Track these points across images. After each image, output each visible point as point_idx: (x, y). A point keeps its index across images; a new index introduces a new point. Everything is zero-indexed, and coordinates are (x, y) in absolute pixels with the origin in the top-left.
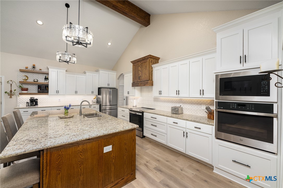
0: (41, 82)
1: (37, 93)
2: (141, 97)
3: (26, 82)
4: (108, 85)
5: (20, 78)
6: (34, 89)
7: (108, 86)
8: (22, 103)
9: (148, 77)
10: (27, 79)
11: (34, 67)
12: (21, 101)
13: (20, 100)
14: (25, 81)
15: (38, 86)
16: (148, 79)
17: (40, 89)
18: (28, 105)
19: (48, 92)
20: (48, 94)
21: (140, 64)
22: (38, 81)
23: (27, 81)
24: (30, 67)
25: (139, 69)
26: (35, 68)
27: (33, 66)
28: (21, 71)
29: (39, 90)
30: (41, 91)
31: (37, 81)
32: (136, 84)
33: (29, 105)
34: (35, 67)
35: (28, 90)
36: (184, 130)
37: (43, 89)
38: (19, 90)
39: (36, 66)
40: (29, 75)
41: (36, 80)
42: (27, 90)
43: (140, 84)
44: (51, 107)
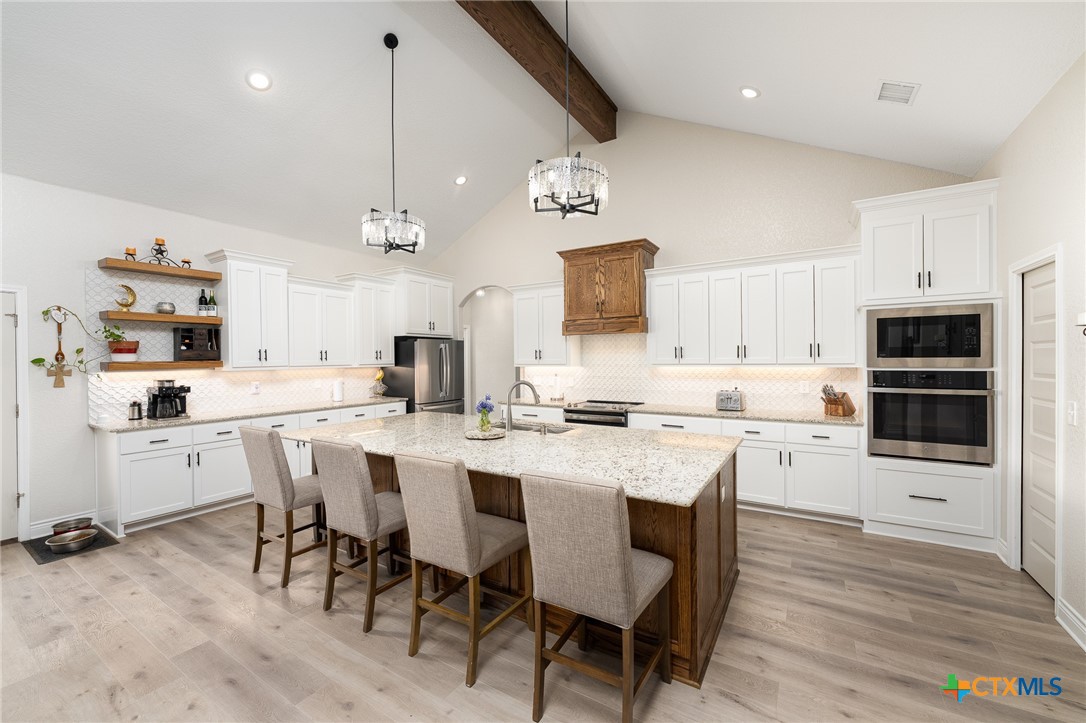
1: (172, 360)
2: (582, 368)
3: (128, 313)
4: (432, 326)
5: (98, 298)
6: (158, 345)
8: (111, 405)
9: (637, 307)
10: (132, 304)
11: (161, 252)
12: (106, 397)
13: (99, 393)
14: (125, 310)
16: (638, 313)
17: (185, 345)
18: (136, 417)
21: (602, 262)
22: (177, 313)
23: (133, 310)
25: (597, 280)
26: (165, 254)
27: (157, 247)
29: (183, 348)
30: (190, 354)
31: (173, 312)
32: (580, 325)
33: (145, 413)
34: (163, 249)
36: (781, 447)
38: (96, 353)
39: (167, 246)
41: (167, 307)
43: (601, 325)
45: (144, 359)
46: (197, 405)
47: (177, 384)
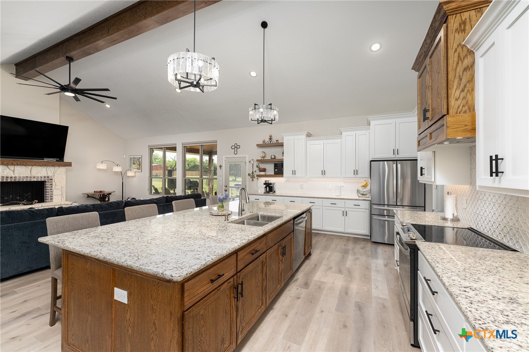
0: (279, 158)
3: (263, 160)
7: (394, 156)
15: (275, 164)
19: (283, 174)
20: (283, 176)
24: (267, 140)
28: (259, 146)
29: (276, 170)
35: (267, 171)
37: (279, 169)
39: (273, 137)
40: (267, 150)
42: (264, 170)
44: (283, 196)
45: (267, 174)
46: (277, 188)
47: (269, 182)
